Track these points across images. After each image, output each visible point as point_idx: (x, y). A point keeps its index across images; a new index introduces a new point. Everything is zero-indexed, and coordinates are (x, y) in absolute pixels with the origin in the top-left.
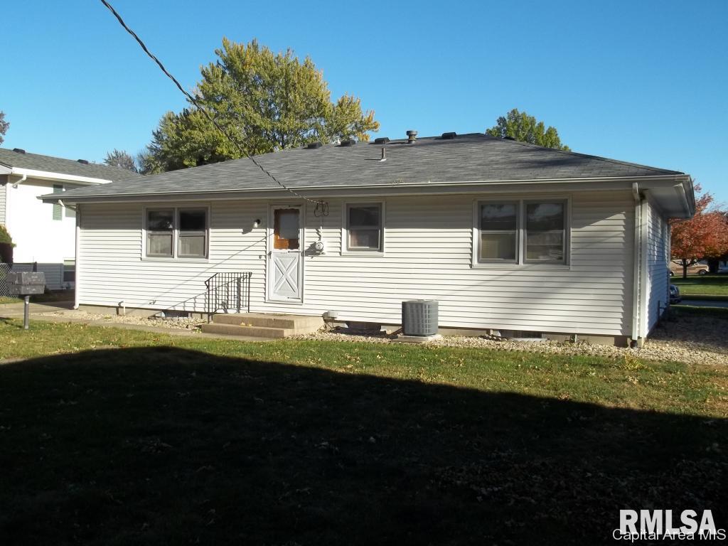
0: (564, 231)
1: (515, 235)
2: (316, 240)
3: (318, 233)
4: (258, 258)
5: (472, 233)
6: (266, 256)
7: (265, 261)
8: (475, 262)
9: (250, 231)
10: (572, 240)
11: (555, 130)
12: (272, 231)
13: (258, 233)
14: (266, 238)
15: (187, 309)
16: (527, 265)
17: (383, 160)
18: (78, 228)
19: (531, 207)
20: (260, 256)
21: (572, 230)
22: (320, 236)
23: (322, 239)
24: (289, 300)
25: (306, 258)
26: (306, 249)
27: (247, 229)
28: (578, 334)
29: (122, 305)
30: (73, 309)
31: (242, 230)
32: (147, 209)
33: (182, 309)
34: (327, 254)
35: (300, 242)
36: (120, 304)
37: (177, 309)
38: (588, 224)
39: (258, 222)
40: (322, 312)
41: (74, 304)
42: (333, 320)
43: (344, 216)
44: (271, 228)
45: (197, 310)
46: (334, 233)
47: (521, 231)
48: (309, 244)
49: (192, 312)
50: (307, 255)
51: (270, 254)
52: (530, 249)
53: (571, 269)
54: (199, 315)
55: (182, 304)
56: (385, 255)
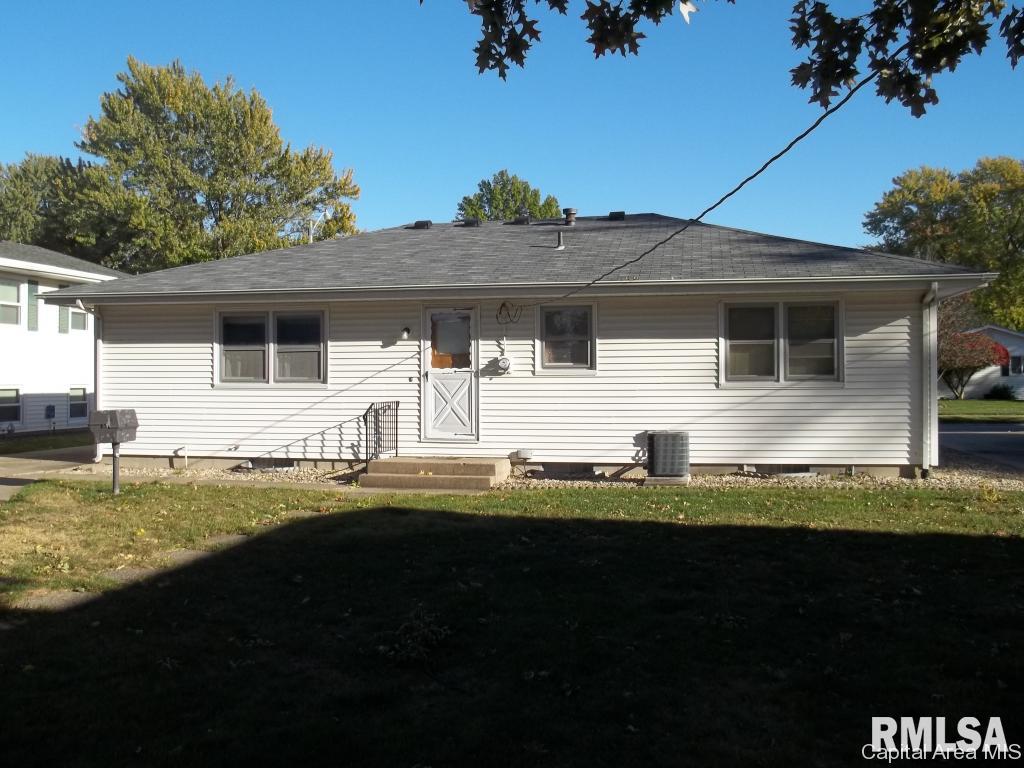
0: (836, 340)
1: (773, 345)
2: (497, 355)
3: (499, 345)
4: (407, 381)
5: (717, 344)
6: (419, 379)
7: (419, 385)
8: (722, 380)
9: (394, 344)
10: (846, 351)
11: (554, 200)
12: (429, 343)
13: (406, 347)
14: (419, 353)
15: (291, 456)
16: (790, 383)
17: (561, 248)
18: (100, 342)
19: (793, 310)
20: (410, 379)
21: (845, 338)
22: (503, 350)
23: (506, 353)
24: (456, 437)
25: (481, 380)
26: (481, 367)
27: (389, 342)
28: (856, 466)
29: (180, 453)
30: (94, 462)
31: (380, 343)
32: (220, 313)
33: (284, 456)
34: (514, 374)
35: (473, 358)
36: (175, 452)
37: (275, 455)
38: (866, 332)
39: (408, 330)
40: (509, 452)
41: (95, 456)
42: (524, 462)
43: (537, 324)
44: (426, 339)
45: (308, 456)
46: (524, 345)
47: (782, 341)
48: (486, 362)
49: (299, 460)
50: (483, 376)
51: (426, 375)
52: (794, 364)
53: (846, 387)
54: (312, 463)
55: (284, 449)
56: (599, 373)
